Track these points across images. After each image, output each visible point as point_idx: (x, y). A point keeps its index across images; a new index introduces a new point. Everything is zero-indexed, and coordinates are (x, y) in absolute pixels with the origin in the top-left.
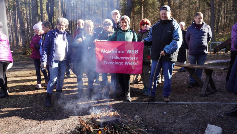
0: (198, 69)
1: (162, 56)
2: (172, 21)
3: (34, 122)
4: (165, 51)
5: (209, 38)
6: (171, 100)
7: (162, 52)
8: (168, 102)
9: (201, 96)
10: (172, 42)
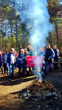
0: (56, 63)
1: (49, 60)
2: (51, 49)
3: (10, 87)
4: (50, 58)
5: (59, 53)
6: (52, 74)
7: (49, 58)
8: (51, 74)
9: (60, 72)
10: (52, 55)
